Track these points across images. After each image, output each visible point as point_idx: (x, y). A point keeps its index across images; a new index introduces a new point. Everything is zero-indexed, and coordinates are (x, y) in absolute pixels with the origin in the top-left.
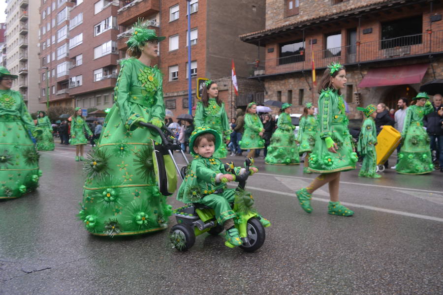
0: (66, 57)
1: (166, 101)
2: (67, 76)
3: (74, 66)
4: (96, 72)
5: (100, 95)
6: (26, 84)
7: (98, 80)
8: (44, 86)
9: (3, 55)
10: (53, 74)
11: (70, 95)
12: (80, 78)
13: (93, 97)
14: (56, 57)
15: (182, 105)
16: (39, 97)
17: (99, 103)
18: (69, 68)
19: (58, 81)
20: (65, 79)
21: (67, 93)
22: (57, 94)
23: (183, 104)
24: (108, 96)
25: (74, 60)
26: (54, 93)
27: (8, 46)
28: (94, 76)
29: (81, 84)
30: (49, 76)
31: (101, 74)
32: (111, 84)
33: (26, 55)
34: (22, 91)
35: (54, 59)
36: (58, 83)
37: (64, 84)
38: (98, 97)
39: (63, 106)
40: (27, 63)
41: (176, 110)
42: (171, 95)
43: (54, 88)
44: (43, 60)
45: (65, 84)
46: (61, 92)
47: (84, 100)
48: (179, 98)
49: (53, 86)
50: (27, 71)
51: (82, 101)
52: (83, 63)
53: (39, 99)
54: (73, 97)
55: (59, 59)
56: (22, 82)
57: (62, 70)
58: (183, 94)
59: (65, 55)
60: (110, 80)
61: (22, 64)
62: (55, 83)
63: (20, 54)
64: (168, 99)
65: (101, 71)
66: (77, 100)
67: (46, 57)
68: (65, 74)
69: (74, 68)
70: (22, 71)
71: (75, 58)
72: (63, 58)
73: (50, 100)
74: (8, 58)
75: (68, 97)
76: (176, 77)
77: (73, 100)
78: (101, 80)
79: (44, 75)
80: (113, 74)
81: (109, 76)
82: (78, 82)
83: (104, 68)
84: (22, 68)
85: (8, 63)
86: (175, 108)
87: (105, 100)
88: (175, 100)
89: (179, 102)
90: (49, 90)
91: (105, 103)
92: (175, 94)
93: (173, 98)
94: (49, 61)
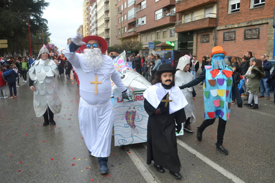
0: (134, 4)
1: (224, 33)
2: (135, 18)
3: (140, 10)
4: (157, 13)
5: (160, 31)
6: (109, 27)
7: (158, 19)
8: (120, 27)
9: (95, 9)
10: (125, 18)
11: (137, 32)
12: (144, 19)
13: (154, 33)
14: (127, 5)
15: (243, 36)
16: (117, 35)
17: (158, 37)
18: (136, 12)
19: (128, 23)
20: (133, 20)
21: (135, 31)
22: (128, 32)
23: (245, 36)
24: (166, 31)
25: (139, 6)
26: (126, 31)
27: (98, 3)
28: (155, 15)
29: (145, 23)
30: (122, 20)
31: (161, 14)
32: (170, 21)
33: (108, 7)
34: (106, 32)
35: (125, 7)
36: (128, 24)
37: (132, 24)
38: (158, 33)
39: (132, 40)
40: (109, 13)
41: (235, 42)
42: (230, 27)
43: (126, 28)
44: (119, 9)
45: (134, 25)
46: (131, 30)
47: (147, 35)
48: (240, 29)
49: (125, 27)
50: (109, 18)
51: (145, 36)
52: (146, 7)
53: (117, 36)
54: (139, 33)
55: (129, 6)
56: (106, 26)
57: (132, 14)
58: (246, 25)
59: (133, 3)
60: (169, 17)
61: (106, 14)
62: (126, 24)
63: (105, 7)
64: (226, 31)
65: (161, 11)
66: (141, 36)
67: (120, 7)
68: (133, 17)
69: (140, 11)
70: (106, 18)
71: (140, 4)
72: (132, 5)
73: (123, 37)
74: (98, 11)
75: (136, 34)
76: (236, 9)
77: (139, 36)
78: (162, 18)
79: (120, 19)
80: (171, 12)
81: (168, 15)
82: (143, 22)
83: (163, 8)
84: (106, 17)
85: (98, 14)
86: (235, 39)
87: (164, 35)
88: (235, 32)
89: (240, 33)
90: (123, 29)
91: (164, 37)
92: (236, 26)
93: (233, 30)
94: (122, 9)
